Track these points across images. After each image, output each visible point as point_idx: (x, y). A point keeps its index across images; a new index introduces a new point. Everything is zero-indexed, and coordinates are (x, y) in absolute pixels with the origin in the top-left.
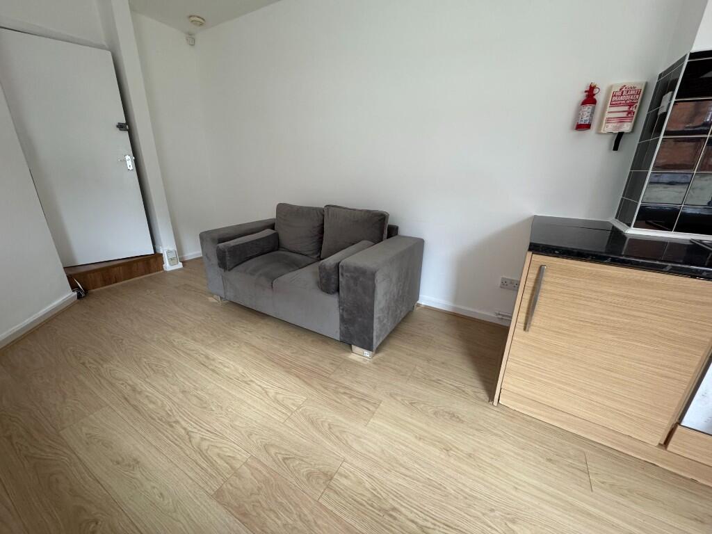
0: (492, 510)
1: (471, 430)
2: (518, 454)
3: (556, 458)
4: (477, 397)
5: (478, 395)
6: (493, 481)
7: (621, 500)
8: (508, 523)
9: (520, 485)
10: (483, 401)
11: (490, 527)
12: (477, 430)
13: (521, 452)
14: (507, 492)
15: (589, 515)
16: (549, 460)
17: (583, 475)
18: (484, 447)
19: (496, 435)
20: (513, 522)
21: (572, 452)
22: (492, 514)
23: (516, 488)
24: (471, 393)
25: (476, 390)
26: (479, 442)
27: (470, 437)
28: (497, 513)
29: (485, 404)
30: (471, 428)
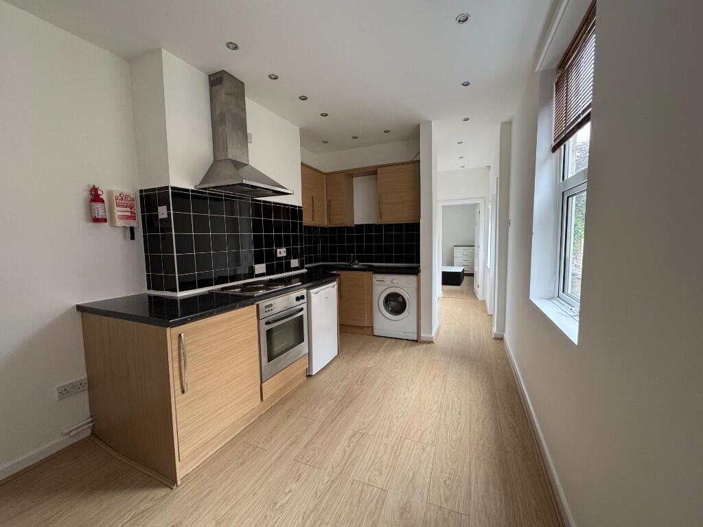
0: (266, 517)
1: (194, 515)
2: (231, 482)
3: (241, 460)
4: (159, 499)
5: (157, 497)
6: (245, 510)
7: (274, 440)
8: (276, 508)
9: (253, 490)
10: (167, 495)
11: (276, 522)
12: (195, 510)
13: (229, 481)
14: (255, 502)
15: (278, 459)
16: (242, 464)
17: (257, 450)
18: (215, 509)
19: (208, 494)
20: (275, 504)
21: (241, 449)
22: (268, 518)
23: (255, 494)
24: (150, 504)
25: (150, 497)
26: (209, 512)
27: (200, 519)
28: (268, 514)
29: (172, 494)
30: (192, 514)
